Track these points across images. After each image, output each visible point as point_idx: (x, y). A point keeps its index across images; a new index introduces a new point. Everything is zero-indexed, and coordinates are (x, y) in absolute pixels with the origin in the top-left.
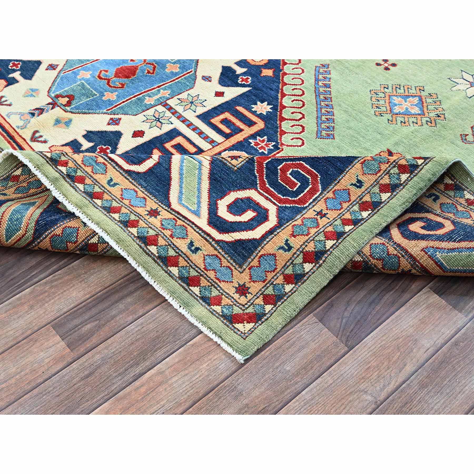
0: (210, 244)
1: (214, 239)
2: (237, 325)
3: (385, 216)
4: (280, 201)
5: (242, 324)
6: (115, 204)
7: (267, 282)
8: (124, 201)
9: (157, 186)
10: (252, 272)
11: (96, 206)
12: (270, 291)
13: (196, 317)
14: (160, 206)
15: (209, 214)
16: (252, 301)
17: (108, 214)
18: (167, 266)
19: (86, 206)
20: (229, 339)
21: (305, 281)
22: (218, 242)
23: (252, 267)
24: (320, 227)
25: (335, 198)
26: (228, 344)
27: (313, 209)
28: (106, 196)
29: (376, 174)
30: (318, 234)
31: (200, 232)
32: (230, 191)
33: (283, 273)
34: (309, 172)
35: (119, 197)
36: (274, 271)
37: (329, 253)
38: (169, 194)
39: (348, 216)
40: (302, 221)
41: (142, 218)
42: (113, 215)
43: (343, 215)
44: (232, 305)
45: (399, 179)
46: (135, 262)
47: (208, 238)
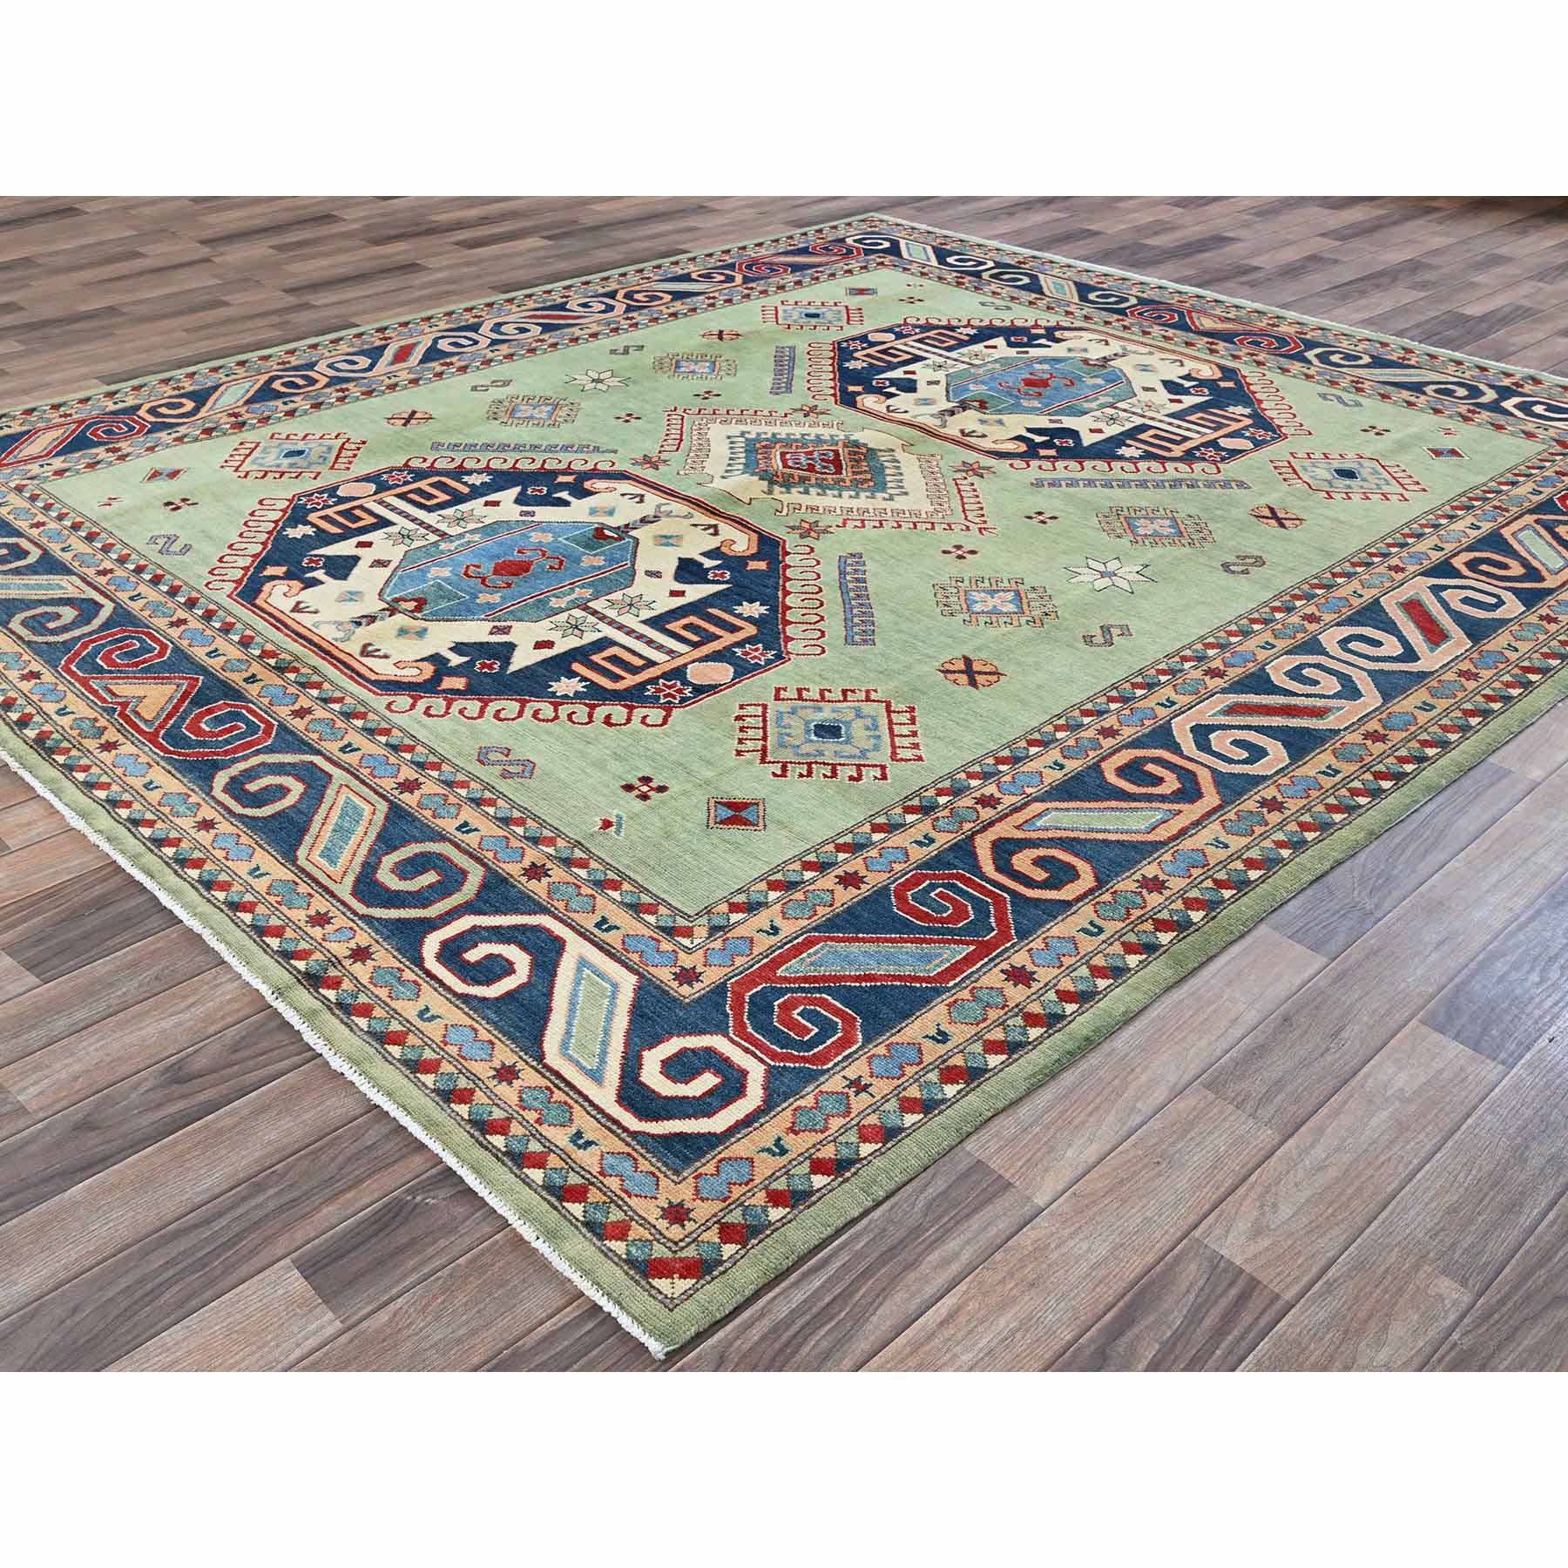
0: (618, 1136)
1: (625, 1130)
2: (656, 1282)
3: (991, 1096)
4: (774, 1056)
5: (669, 1280)
6: (428, 1054)
7: (730, 1201)
8: (449, 1048)
9: (521, 1020)
10: (701, 1183)
11: (390, 1059)
12: (735, 1217)
13: (569, 1259)
14: (521, 1057)
15: (622, 1077)
16: (694, 1235)
17: (411, 1076)
18: (520, 1167)
19: (370, 1059)
20: (637, 1309)
21: (814, 1203)
22: (634, 1135)
23: (701, 1175)
24: (853, 1115)
25: (891, 1057)
26: (634, 1318)
27: (842, 1073)
28: (412, 1040)
29: (977, 1024)
30: (845, 1129)
31: (599, 1116)
32: (671, 1035)
33: (766, 1188)
34: (837, 1012)
35: (438, 1039)
36: (747, 1184)
37: (865, 1162)
38: (543, 1035)
39: (914, 1092)
40: (816, 1099)
41: (481, 1085)
42: (423, 1077)
43: (904, 1089)
44: (651, 1241)
45: (1025, 1034)
46: (455, 1160)
47: (614, 1127)
